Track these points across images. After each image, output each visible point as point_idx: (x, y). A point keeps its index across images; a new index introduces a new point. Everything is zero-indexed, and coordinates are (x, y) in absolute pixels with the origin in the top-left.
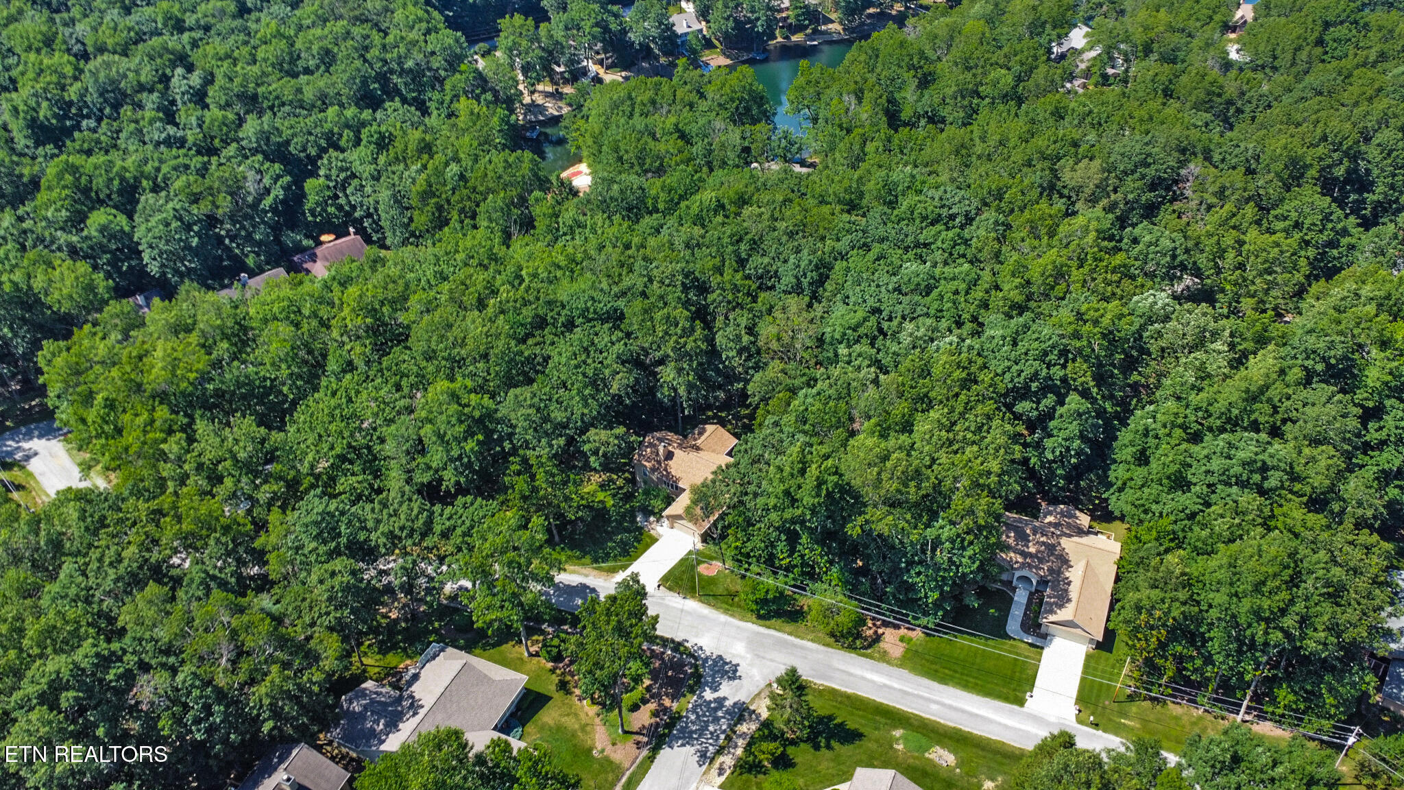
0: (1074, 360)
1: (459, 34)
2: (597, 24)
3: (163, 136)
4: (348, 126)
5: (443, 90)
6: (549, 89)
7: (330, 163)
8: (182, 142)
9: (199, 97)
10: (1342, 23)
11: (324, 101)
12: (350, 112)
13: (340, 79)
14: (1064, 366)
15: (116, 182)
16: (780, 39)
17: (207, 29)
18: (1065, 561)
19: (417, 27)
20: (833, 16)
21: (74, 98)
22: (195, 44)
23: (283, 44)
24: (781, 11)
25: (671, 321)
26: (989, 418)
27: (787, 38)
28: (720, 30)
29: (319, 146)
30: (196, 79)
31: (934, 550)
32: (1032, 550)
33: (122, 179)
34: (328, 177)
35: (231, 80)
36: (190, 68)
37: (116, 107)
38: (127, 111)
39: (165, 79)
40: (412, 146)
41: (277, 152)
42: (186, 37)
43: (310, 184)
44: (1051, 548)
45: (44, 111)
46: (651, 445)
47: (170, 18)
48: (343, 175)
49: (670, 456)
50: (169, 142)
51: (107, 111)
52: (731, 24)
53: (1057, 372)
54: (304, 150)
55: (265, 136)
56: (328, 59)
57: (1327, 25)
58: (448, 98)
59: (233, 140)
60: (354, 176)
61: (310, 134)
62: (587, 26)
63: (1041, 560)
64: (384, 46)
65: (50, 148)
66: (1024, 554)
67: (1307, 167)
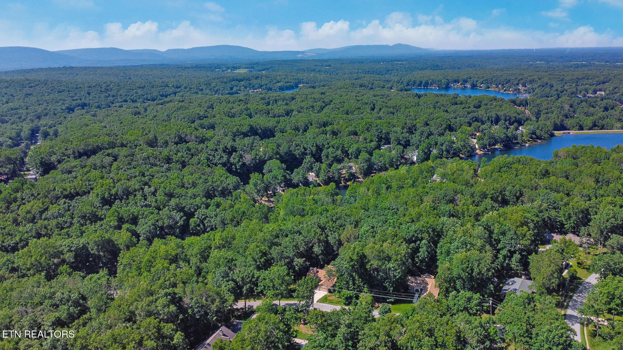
0: (424, 233)
1: (238, 178)
2: (282, 176)
3: (144, 204)
4: (203, 203)
5: (232, 196)
6: (267, 199)
7: (199, 213)
8: (150, 206)
9: (154, 194)
10: (505, 167)
11: (195, 196)
12: (204, 199)
13: (200, 189)
14: (421, 234)
15: (131, 216)
16: (343, 184)
17: (153, 176)
18: (427, 284)
19: (223, 176)
20: (360, 176)
21: (113, 193)
22: (150, 180)
23: (179, 180)
24: (343, 174)
25: (316, 233)
26: (402, 242)
27: (345, 183)
28: (323, 180)
29: (195, 208)
30: (152, 189)
31: (389, 271)
32: (418, 282)
33: (133, 215)
34: (198, 218)
35: (165, 189)
36: (150, 186)
37: (127, 196)
38: (131, 197)
39: (142, 189)
40: (227, 206)
41: (181, 209)
42: (147, 178)
43: (192, 220)
44: (423, 281)
45: (106, 195)
46: (312, 270)
47: (141, 172)
48: (203, 217)
49: (318, 272)
50: (146, 206)
51: (125, 197)
52: (326, 177)
53: (420, 236)
54: (190, 210)
55: (177, 205)
56: (194, 185)
57: (501, 168)
58: (234, 199)
59: (167, 206)
60: (207, 217)
61: (192, 204)
62: (280, 177)
63: (421, 284)
64: (213, 181)
65: (107, 207)
66: (417, 283)
67: (488, 195)
